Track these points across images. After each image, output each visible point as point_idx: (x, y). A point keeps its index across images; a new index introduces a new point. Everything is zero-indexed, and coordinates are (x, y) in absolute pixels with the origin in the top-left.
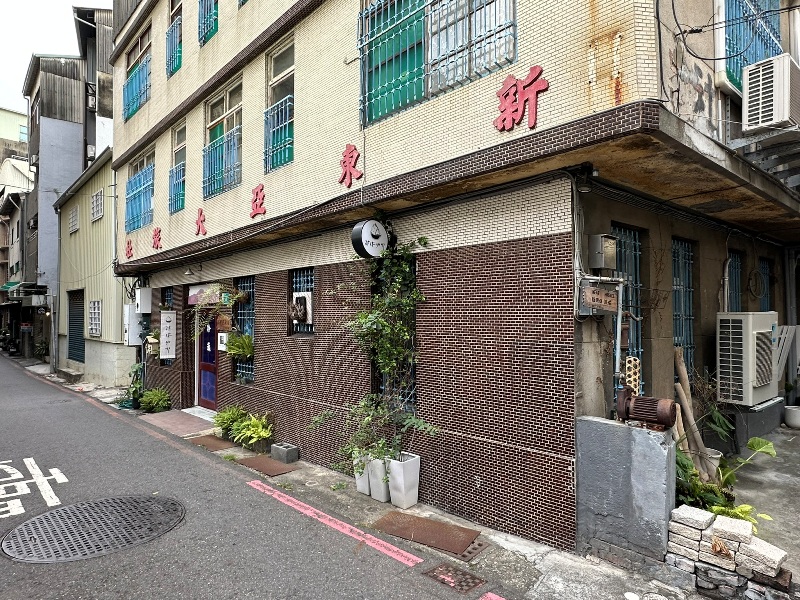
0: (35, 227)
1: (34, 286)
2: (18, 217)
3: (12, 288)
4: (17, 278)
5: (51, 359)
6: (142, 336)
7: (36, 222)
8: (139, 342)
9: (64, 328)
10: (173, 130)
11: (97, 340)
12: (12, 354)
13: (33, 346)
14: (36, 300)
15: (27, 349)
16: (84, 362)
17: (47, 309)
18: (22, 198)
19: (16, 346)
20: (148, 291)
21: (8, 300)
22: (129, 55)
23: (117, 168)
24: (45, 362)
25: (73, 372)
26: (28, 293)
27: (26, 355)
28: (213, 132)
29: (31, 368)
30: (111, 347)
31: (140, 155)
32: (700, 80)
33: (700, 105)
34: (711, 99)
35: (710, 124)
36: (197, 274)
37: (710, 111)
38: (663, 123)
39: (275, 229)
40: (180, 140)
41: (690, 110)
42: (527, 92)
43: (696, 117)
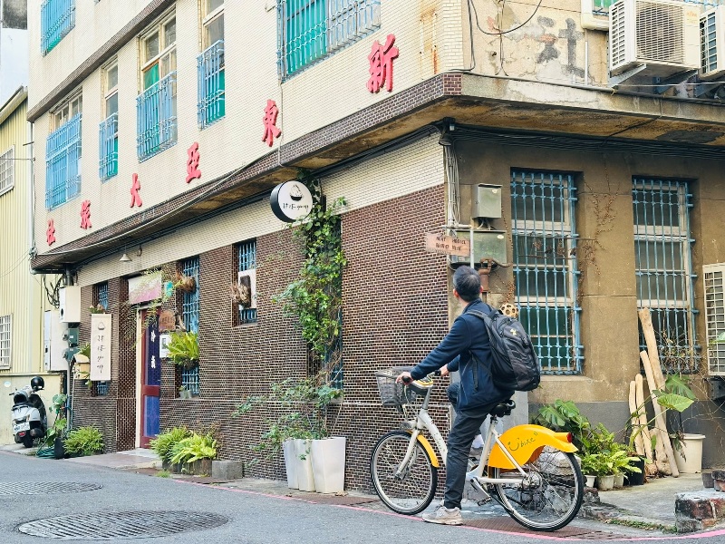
6: (68, 355)
8: (64, 365)
10: (105, 70)
20: (75, 291)
23: (33, 119)
32: (549, 30)
33: (550, 54)
34: (572, 42)
35: (571, 68)
36: (136, 260)
37: (571, 55)
38: (469, 88)
39: (208, 198)
40: (114, 82)
41: (529, 64)
42: (385, 59)
43: (540, 66)
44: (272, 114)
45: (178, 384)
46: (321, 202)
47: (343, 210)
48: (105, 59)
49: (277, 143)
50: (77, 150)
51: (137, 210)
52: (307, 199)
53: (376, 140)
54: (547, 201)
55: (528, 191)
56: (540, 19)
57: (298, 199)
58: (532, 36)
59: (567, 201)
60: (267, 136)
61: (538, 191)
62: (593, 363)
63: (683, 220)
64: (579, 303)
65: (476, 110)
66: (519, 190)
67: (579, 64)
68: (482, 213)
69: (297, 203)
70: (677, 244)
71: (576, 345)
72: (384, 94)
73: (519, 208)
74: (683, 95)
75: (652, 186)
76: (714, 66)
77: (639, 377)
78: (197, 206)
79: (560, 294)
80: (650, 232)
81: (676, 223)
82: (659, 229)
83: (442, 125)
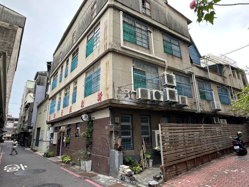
0: (32, 112)
1: (30, 127)
2: (29, 109)
3: (25, 127)
4: (26, 125)
5: (31, 146)
6: (50, 139)
7: (33, 110)
8: (50, 140)
9: (35, 138)
10: (60, 93)
11: (42, 140)
12: (22, 146)
13: (27, 143)
14: (30, 130)
15: (26, 144)
16: (38, 146)
17: (32, 133)
18: (31, 104)
19: (23, 143)
20: (53, 127)
21: (23, 130)
22: (54, 76)
23: (49, 100)
24: (30, 147)
25: (35, 149)
26: (28, 129)
27: (26, 145)
28: (66, 94)
29: (26, 149)
30: (44, 142)
31: (54, 97)
32: (127, 92)
33: (127, 96)
34: (131, 94)
35: (130, 98)
36: (62, 124)
37: (131, 96)
38: (113, 102)
39: (72, 115)
40: (61, 95)
41: (124, 98)
42: (100, 95)
43: (125, 98)
44: (83, 103)
45: (66, 146)
46: (90, 118)
47: (94, 119)
48: (60, 92)
49: (83, 108)
50: (55, 105)
51: (62, 116)
52: (88, 117)
53: (99, 108)
54: (127, 119)
55: (124, 117)
56: (125, 91)
57: (86, 117)
58: (124, 93)
59: (130, 119)
60: (82, 106)
61: (125, 118)
62: (135, 148)
63: (148, 122)
64: (132, 137)
65: (115, 105)
66: (122, 117)
67: (132, 98)
68: (116, 122)
69: (85, 118)
70: (148, 126)
71: (132, 145)
72: (100, 101)
73: (122, 121)
74: (148, 103)
75: (144, 116)
76: (153, 99)
77: (142, 150)
78: (71, 116)
79: (129, 135)
80: (143, 124)
81: (147, 122)
82: (145, 124)
83: (109, 107)
